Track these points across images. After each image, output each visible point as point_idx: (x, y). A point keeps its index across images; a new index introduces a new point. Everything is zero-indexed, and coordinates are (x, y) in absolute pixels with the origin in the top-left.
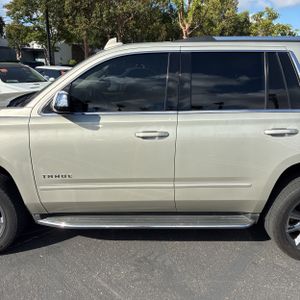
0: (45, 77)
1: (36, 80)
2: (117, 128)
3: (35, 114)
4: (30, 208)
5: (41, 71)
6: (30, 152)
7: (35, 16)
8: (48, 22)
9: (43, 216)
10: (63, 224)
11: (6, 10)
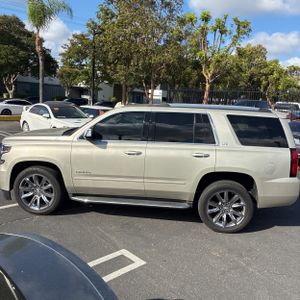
0: (86, 115)
1: (79, 117)
2: (115, 148)
3: (75, 139)
4: (68, 190)
5: (84, 110)
6: (71, 159)
7: (84, 63)
8: (94, 67)
9: (75, 195)
10: (86, 200)
11: (61, 57)
